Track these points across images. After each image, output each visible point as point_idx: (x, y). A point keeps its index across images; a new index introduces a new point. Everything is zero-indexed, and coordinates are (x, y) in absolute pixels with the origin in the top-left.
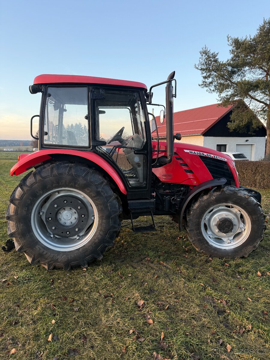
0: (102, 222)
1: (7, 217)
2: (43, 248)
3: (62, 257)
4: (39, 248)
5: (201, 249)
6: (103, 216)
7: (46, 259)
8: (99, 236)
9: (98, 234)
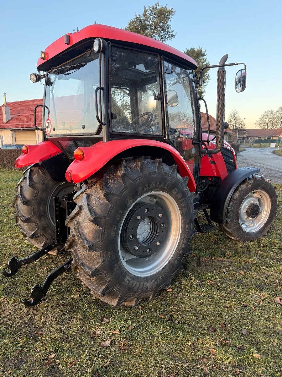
0: (185, 228)
1: (88, 247)
2: (132, 279)
3: (152, 283)
4: (128, 280)
5: (237, 238)
6: (186, 221)
7: (136, 292)
8: (183, 246)
9: (182, 243)
